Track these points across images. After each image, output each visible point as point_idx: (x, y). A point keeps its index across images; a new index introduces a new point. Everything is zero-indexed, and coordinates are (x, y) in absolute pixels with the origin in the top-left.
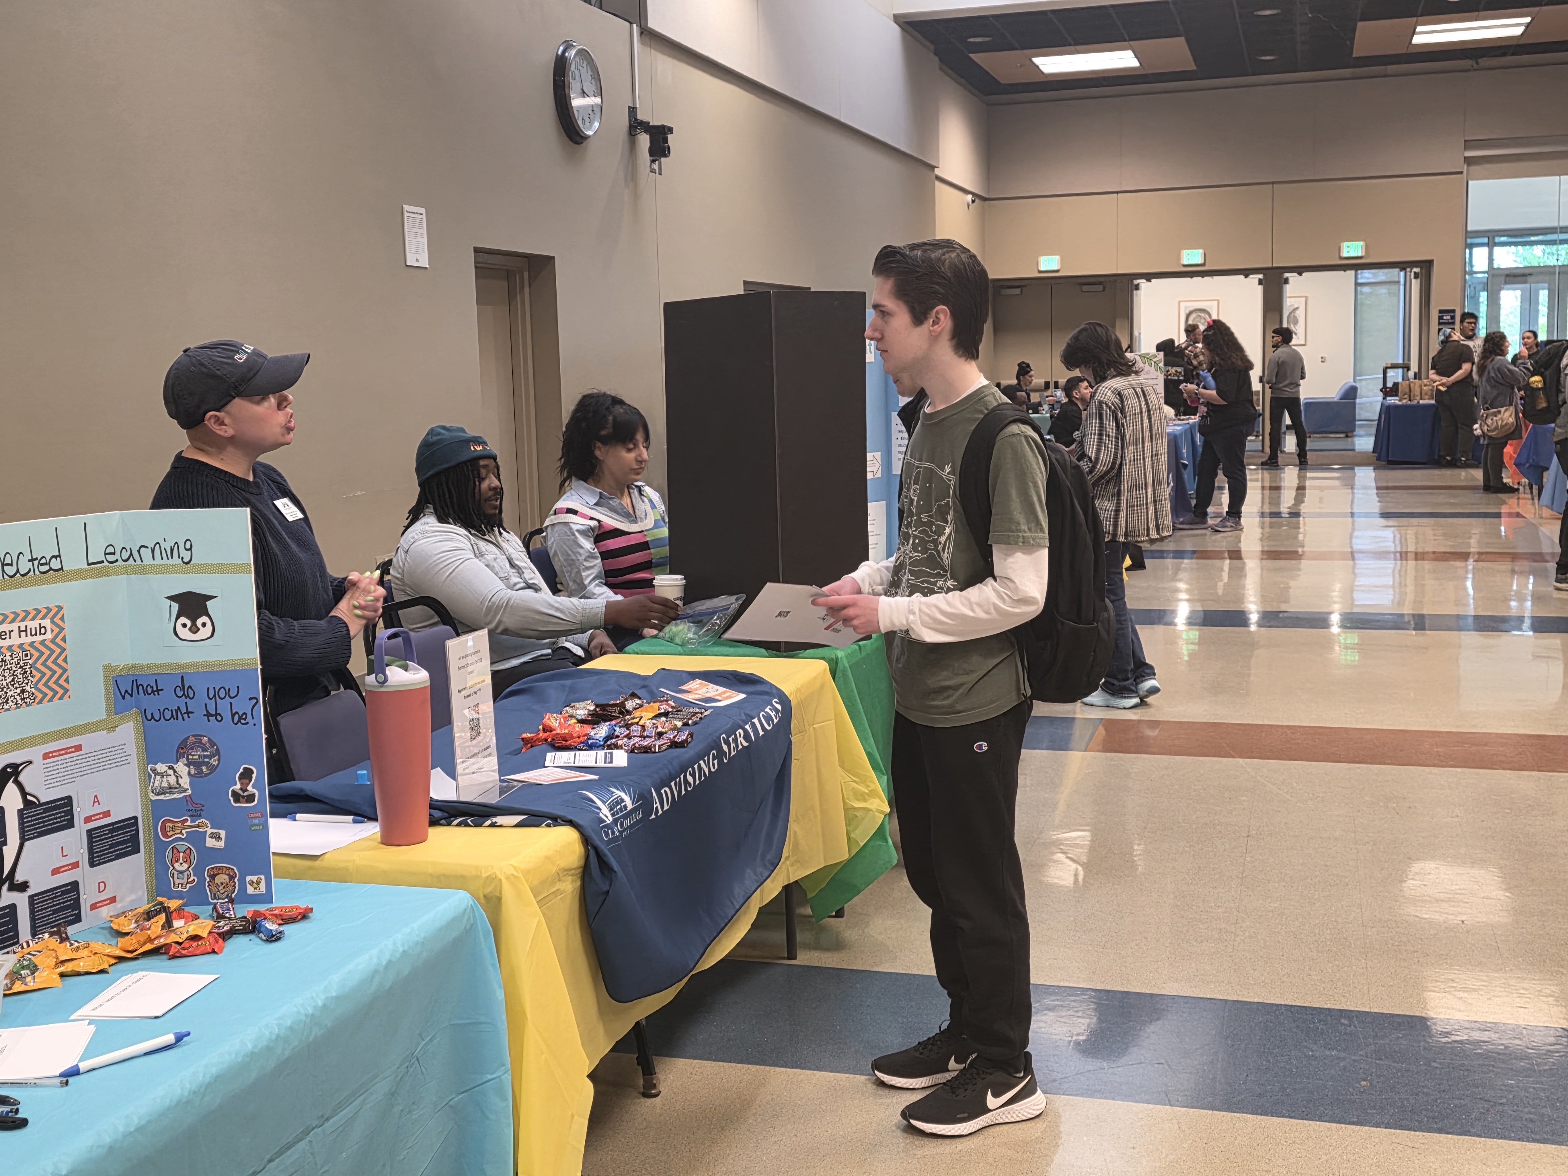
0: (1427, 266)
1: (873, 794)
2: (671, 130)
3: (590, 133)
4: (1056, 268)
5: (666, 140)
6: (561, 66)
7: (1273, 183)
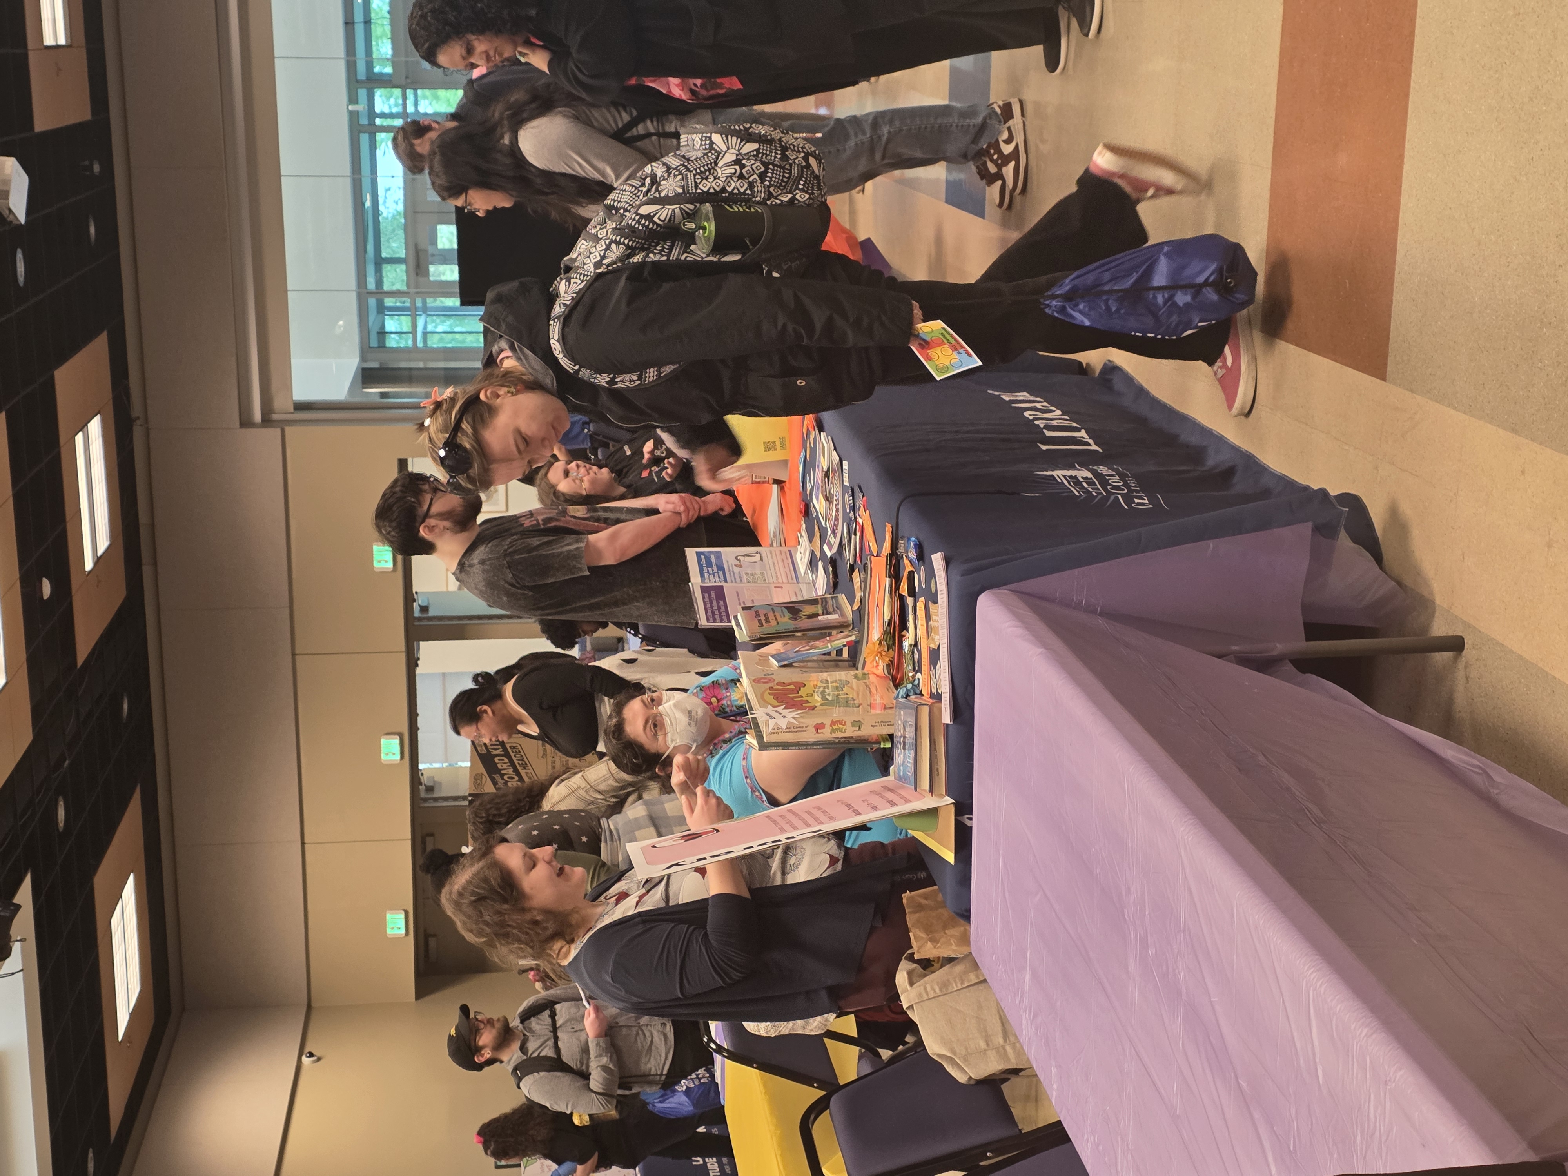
4: (402, 916)
7: (294, 655)
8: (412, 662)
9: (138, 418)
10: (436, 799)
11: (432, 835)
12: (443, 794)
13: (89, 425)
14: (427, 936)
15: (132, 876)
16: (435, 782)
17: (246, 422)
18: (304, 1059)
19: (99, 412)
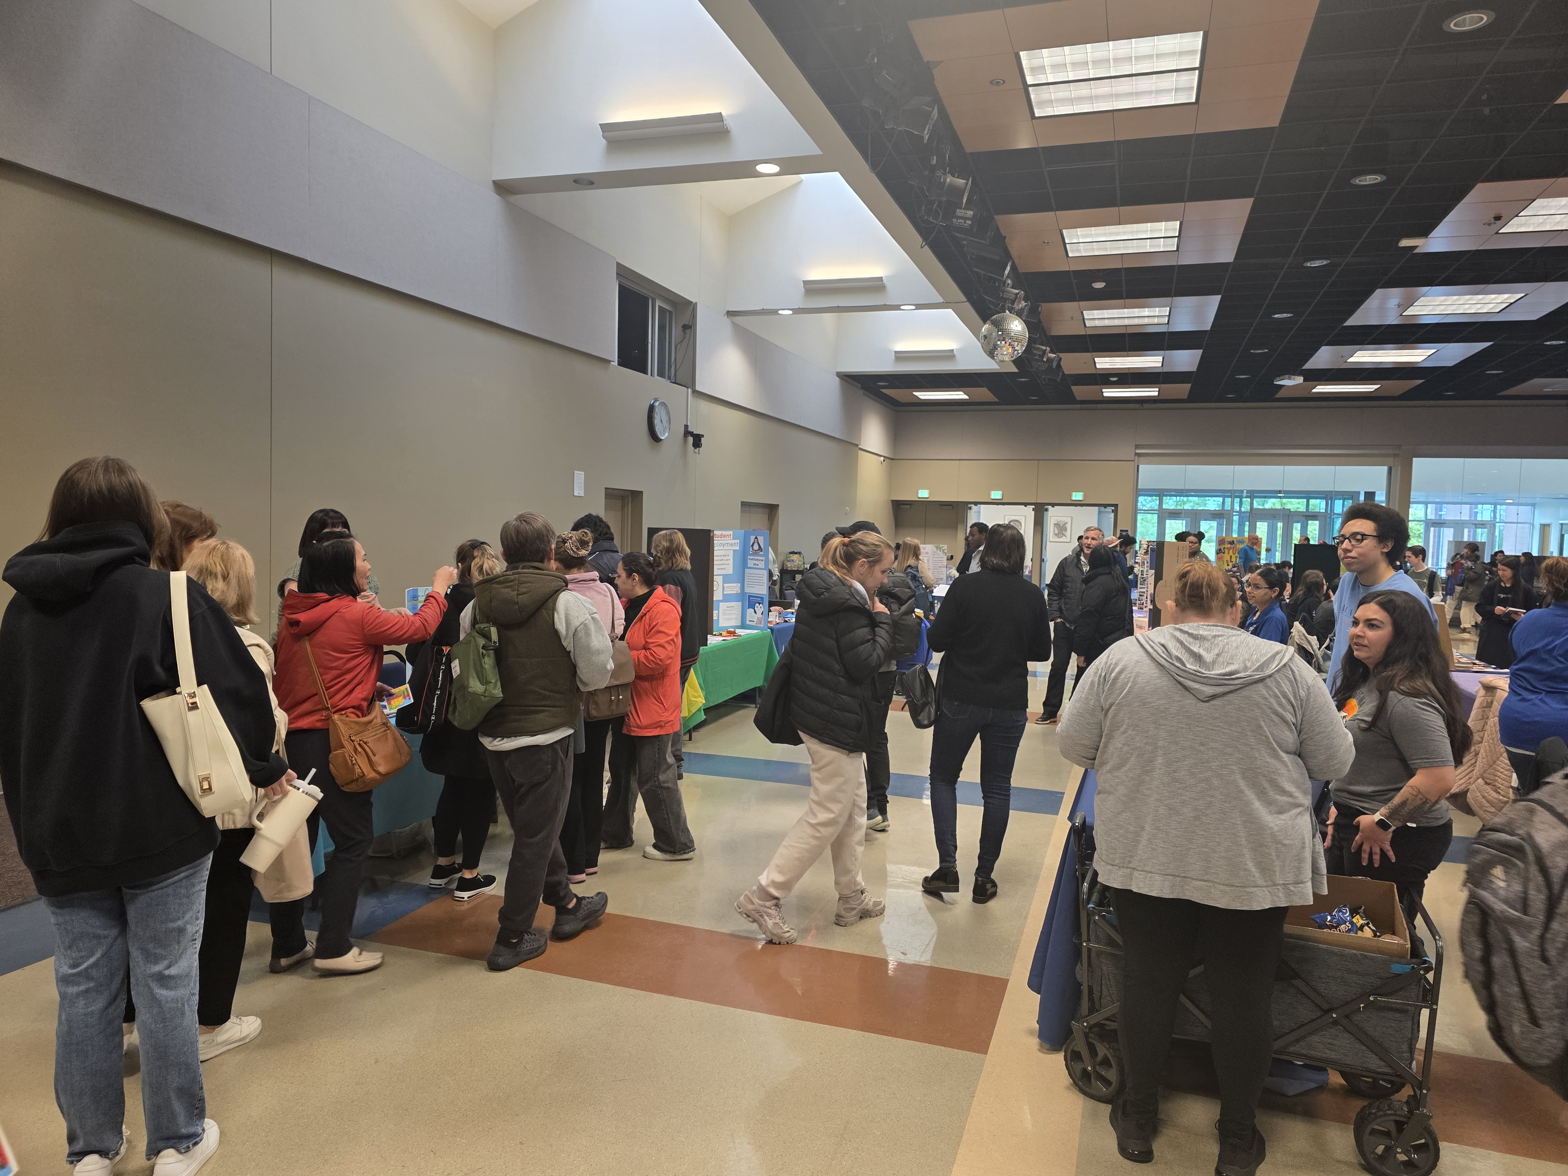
0: (1116, 506)
1: (699, 696)
2: (703, 436)
3: (663, 438)
4: (927, 497)
5: (700, 441)
6: (651, 408)
7: (1038, 460)
17: (1136, 447)
18: (883, 459)
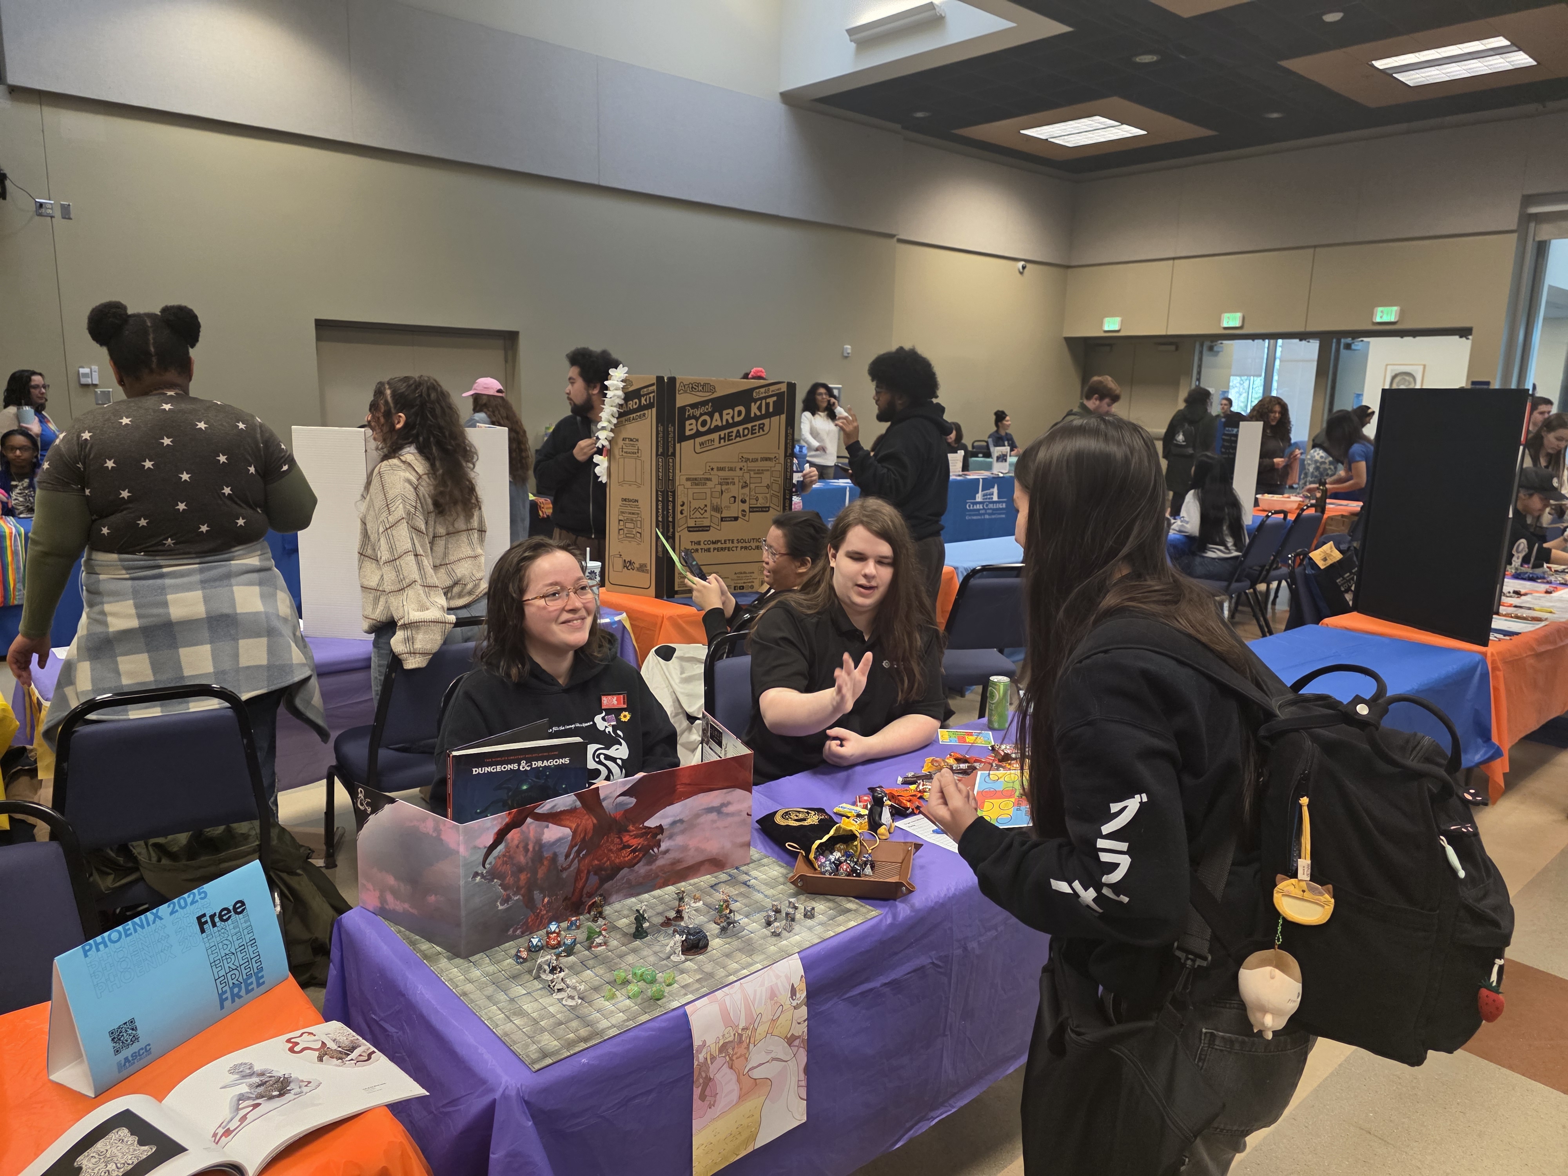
4: (1117, 328)
7: (1316, 246)
8: (1303, 336)
9: (1544, 107)
10: (1201, 353)
11: (1177, 349)
12: (1205, 358)
13: (1521, 53)
14: (1110, 345)
15: (1143, 132)
16: (1218, 352)
17: (1528, 200)
18: (1022, 263)
19: (1539, 63)
